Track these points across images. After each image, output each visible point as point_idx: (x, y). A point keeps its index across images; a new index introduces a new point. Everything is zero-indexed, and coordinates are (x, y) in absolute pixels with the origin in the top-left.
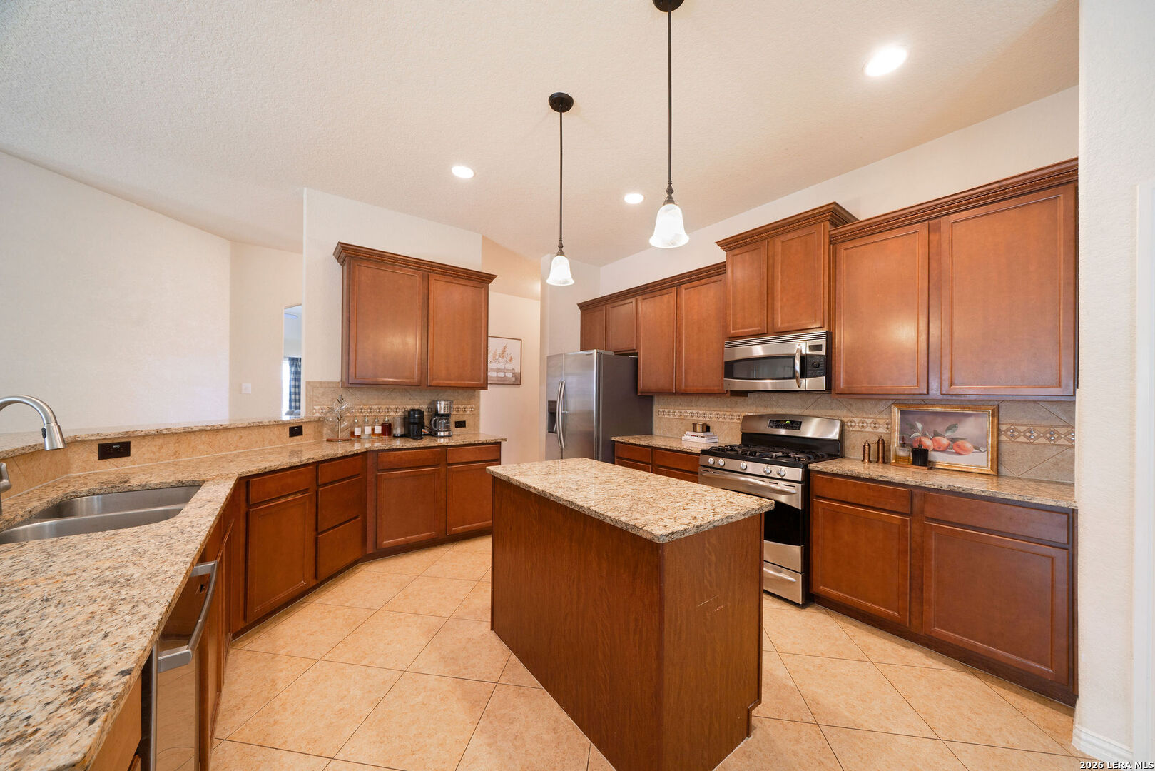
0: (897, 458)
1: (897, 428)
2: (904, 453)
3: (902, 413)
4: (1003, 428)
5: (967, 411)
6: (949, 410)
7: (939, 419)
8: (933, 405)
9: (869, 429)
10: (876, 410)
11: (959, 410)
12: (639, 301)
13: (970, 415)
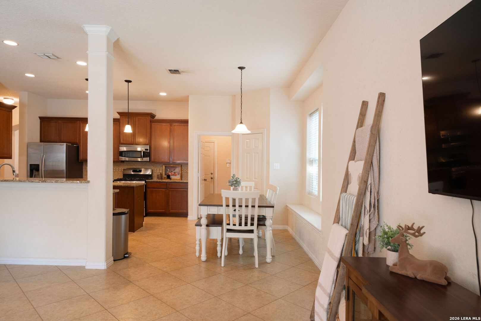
0: (164, 178)
1: (164, 171)
2: (165, 176)
3: (165, 167)
4: (182, 169)
5: (177, 166)
6: (174, 166)
7: (172, 168)
8: (171, 165)
9: (158, 171)
10: (160, 166)
11: (175, 166)
12: (80, 123)
13: (177, 167)
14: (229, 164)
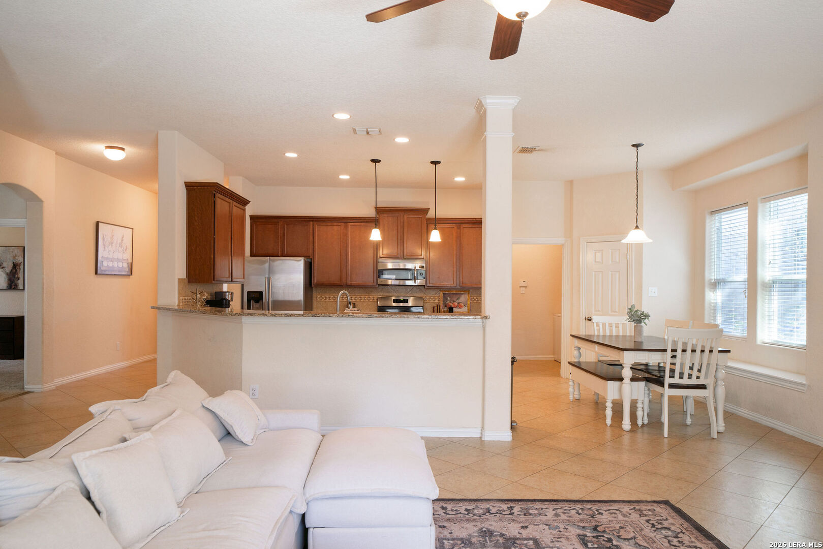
1: (442, 300)
3: (443, 294)
4: (471, 298)
5: (462, 292)
7: (454, 296)
8: (453, 290)
10: (434, 293)
11: (459, 292)
12: (313, 225)
13: (462, 294)
14: (524, 288)
